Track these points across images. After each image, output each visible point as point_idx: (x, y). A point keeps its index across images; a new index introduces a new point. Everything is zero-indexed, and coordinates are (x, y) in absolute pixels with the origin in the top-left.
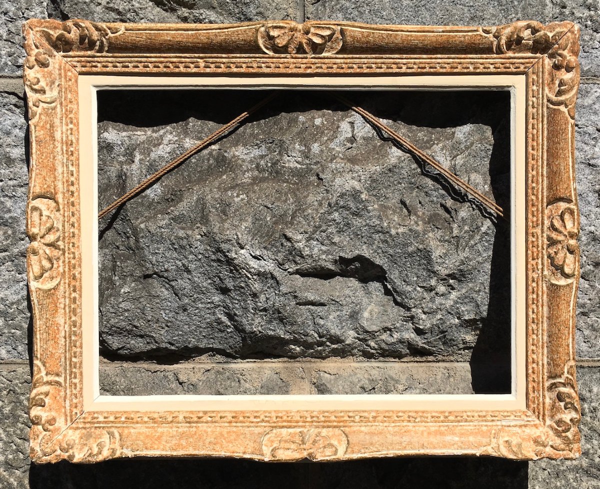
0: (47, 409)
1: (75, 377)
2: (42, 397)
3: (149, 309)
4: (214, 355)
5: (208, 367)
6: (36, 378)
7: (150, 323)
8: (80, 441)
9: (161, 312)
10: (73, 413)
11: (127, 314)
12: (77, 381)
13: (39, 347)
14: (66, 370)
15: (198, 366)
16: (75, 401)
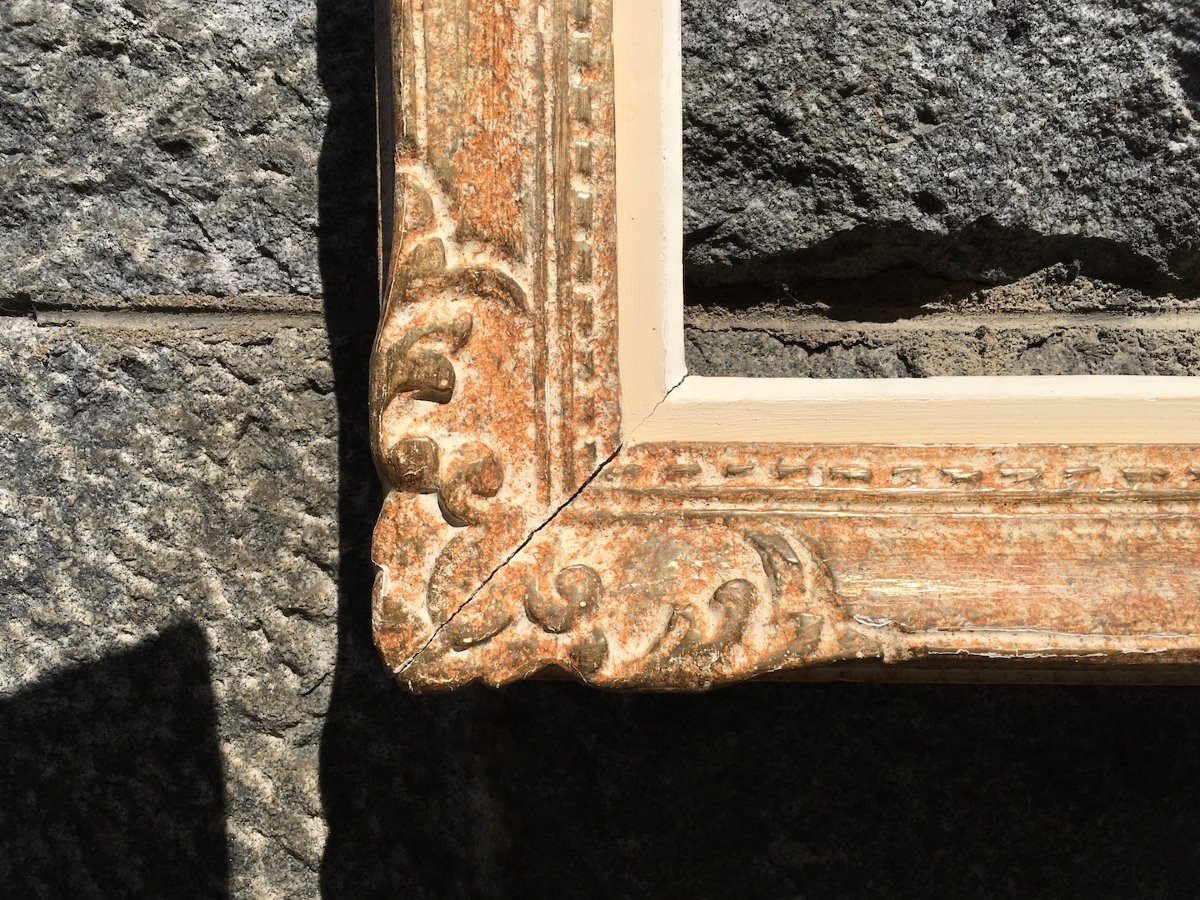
0: (462, 415)
1: (585, 276)
2: (441, 347)
3: (853, 31)
4: (1069, 280)
5: (1040, 326)
6: (410, 248)
7: (851, 102)
8: (621, 579)
9: (909, 48)
10: (579, 446)
11: (753, 60)
12: (590, 291)
13: (421, 92)
14: (543, 234)
15: (995, 324)
16: (583, 389)
